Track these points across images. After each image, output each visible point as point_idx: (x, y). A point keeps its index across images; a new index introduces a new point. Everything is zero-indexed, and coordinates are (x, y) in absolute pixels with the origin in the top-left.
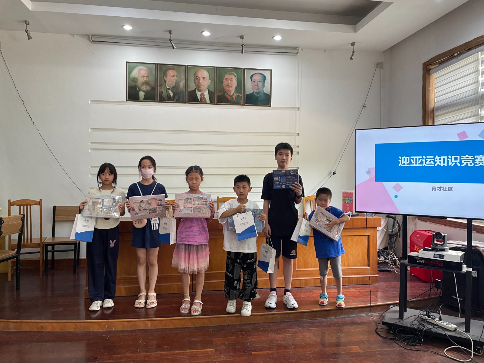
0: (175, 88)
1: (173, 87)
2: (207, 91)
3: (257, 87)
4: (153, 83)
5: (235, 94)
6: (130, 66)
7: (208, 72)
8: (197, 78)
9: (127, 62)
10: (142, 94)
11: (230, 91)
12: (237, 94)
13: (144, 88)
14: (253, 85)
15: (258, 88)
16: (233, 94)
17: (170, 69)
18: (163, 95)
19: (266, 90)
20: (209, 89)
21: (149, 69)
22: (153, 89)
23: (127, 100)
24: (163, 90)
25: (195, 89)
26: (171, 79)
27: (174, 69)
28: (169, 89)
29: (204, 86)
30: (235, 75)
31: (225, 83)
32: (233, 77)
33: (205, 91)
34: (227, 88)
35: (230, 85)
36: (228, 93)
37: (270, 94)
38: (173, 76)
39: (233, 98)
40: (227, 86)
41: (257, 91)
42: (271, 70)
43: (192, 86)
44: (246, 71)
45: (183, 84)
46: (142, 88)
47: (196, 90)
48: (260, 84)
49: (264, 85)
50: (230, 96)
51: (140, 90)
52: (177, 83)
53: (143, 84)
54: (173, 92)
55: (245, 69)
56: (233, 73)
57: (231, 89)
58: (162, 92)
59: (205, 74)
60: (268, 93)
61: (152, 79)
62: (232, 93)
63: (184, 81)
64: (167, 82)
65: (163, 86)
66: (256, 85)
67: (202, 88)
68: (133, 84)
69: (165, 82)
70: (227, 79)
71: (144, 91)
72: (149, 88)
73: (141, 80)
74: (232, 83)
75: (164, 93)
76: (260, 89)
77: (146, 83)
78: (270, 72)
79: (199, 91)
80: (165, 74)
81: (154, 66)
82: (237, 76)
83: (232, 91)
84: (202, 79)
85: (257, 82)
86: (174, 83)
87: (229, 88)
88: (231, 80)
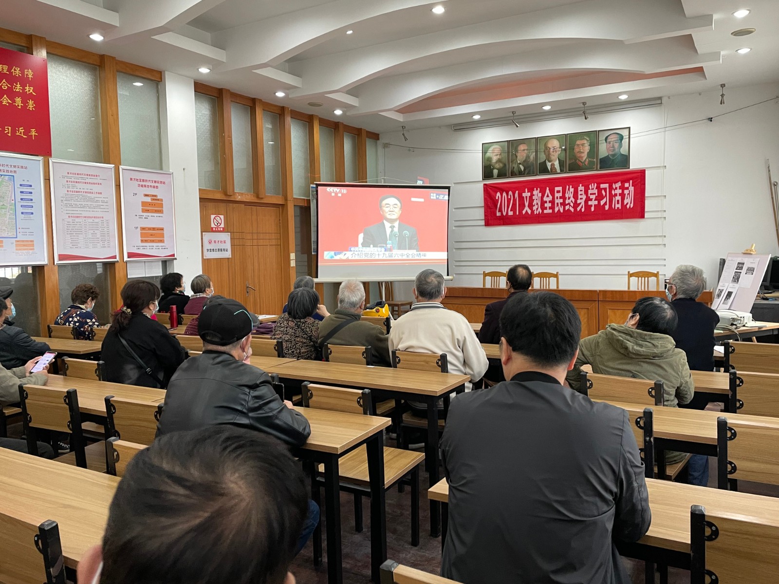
0: (525, 162)
1: (524, 161)
2: (557, 161)
3: (612, 149)
4: (505, 160)
5: (587, 160)
6: (485, 147)
7: (558, 140)
8: (547, 150)
9: (483, 144)
10: (495, 172)
11: (582, 157)
12: (590, 159)
13: (497, 166)
14: (608, 147)
15: (614, 150)
16: (586, 160)
17: (521, 144)
18: (515, 170)
19: (624, 151)
20: (560, 158)
21: (502, 147)
22: (505, 165)
23: (483, 179)
24: (514, 165)
25: (545, 161)
26: (522, 153)
27: (525, 143)
28: (520, 164)
29: (554, 156)
30: (587, 140)
31: (576, 150)
32: (585, 142)
33: (556, 160)
34: (578, 155)
35: (582, 151)
36: (580, 159)
37: (628, 154)
38: (524, 150)
39: (585, 165)
40: (578, 152)
41: (613, 153)
42: (629, 128)
43: (542, 157)
44: (601, 133)
45: (534, 157)
46: (495, 166)
47: (547, 161)
48: (616, 145)
49: (621, 146)
50: (581, 162)
51: (493, 169)
52: (528, 157)
53: (496, 162)
54: (523, 166)
55: (599, 131)
56: (585, 137)
57: (583, 155)
58: (514, 168)
59: (555, 143)
60: (626, 153)
61: (505, 155)
62: (584, 159)
63: (534, 154)
64: (518, 157)
65: (514, 162)
66: (612, 146)
67: (553, 158)
68: (489, 163)
69: (516, 157)
70: (578, 145)
71: (497, 169)
72: (501, 165)
73: (495, 159)
74: (584, 149)
75: (515, 168)
76: (617, 150)
77: (499, 161)
78: (628, 130)
79: (549, 161)
80: (517, 151)
81: (506, 143)
82: (590, 140)
83: (585, 156)
84: (552, 150)
85: (613, 143)
86: (525, 158)
87: (581, 154)
88: (583, 145)
